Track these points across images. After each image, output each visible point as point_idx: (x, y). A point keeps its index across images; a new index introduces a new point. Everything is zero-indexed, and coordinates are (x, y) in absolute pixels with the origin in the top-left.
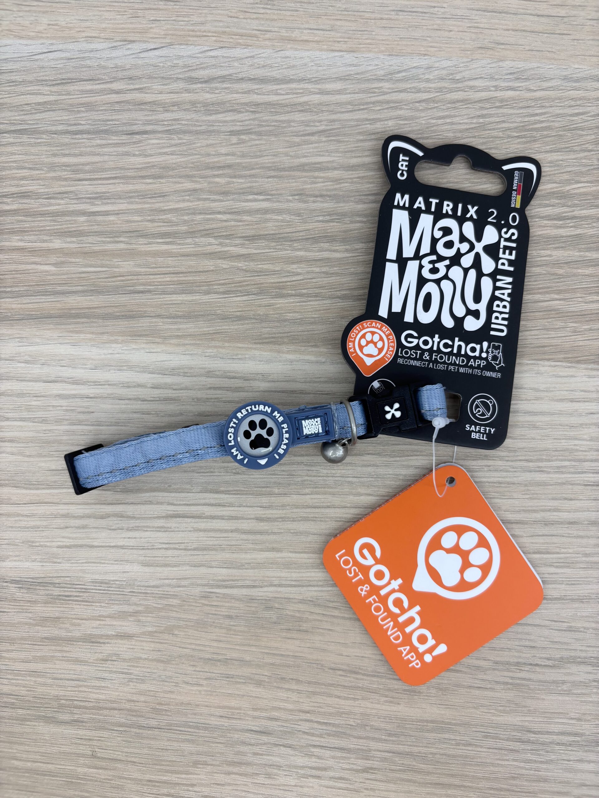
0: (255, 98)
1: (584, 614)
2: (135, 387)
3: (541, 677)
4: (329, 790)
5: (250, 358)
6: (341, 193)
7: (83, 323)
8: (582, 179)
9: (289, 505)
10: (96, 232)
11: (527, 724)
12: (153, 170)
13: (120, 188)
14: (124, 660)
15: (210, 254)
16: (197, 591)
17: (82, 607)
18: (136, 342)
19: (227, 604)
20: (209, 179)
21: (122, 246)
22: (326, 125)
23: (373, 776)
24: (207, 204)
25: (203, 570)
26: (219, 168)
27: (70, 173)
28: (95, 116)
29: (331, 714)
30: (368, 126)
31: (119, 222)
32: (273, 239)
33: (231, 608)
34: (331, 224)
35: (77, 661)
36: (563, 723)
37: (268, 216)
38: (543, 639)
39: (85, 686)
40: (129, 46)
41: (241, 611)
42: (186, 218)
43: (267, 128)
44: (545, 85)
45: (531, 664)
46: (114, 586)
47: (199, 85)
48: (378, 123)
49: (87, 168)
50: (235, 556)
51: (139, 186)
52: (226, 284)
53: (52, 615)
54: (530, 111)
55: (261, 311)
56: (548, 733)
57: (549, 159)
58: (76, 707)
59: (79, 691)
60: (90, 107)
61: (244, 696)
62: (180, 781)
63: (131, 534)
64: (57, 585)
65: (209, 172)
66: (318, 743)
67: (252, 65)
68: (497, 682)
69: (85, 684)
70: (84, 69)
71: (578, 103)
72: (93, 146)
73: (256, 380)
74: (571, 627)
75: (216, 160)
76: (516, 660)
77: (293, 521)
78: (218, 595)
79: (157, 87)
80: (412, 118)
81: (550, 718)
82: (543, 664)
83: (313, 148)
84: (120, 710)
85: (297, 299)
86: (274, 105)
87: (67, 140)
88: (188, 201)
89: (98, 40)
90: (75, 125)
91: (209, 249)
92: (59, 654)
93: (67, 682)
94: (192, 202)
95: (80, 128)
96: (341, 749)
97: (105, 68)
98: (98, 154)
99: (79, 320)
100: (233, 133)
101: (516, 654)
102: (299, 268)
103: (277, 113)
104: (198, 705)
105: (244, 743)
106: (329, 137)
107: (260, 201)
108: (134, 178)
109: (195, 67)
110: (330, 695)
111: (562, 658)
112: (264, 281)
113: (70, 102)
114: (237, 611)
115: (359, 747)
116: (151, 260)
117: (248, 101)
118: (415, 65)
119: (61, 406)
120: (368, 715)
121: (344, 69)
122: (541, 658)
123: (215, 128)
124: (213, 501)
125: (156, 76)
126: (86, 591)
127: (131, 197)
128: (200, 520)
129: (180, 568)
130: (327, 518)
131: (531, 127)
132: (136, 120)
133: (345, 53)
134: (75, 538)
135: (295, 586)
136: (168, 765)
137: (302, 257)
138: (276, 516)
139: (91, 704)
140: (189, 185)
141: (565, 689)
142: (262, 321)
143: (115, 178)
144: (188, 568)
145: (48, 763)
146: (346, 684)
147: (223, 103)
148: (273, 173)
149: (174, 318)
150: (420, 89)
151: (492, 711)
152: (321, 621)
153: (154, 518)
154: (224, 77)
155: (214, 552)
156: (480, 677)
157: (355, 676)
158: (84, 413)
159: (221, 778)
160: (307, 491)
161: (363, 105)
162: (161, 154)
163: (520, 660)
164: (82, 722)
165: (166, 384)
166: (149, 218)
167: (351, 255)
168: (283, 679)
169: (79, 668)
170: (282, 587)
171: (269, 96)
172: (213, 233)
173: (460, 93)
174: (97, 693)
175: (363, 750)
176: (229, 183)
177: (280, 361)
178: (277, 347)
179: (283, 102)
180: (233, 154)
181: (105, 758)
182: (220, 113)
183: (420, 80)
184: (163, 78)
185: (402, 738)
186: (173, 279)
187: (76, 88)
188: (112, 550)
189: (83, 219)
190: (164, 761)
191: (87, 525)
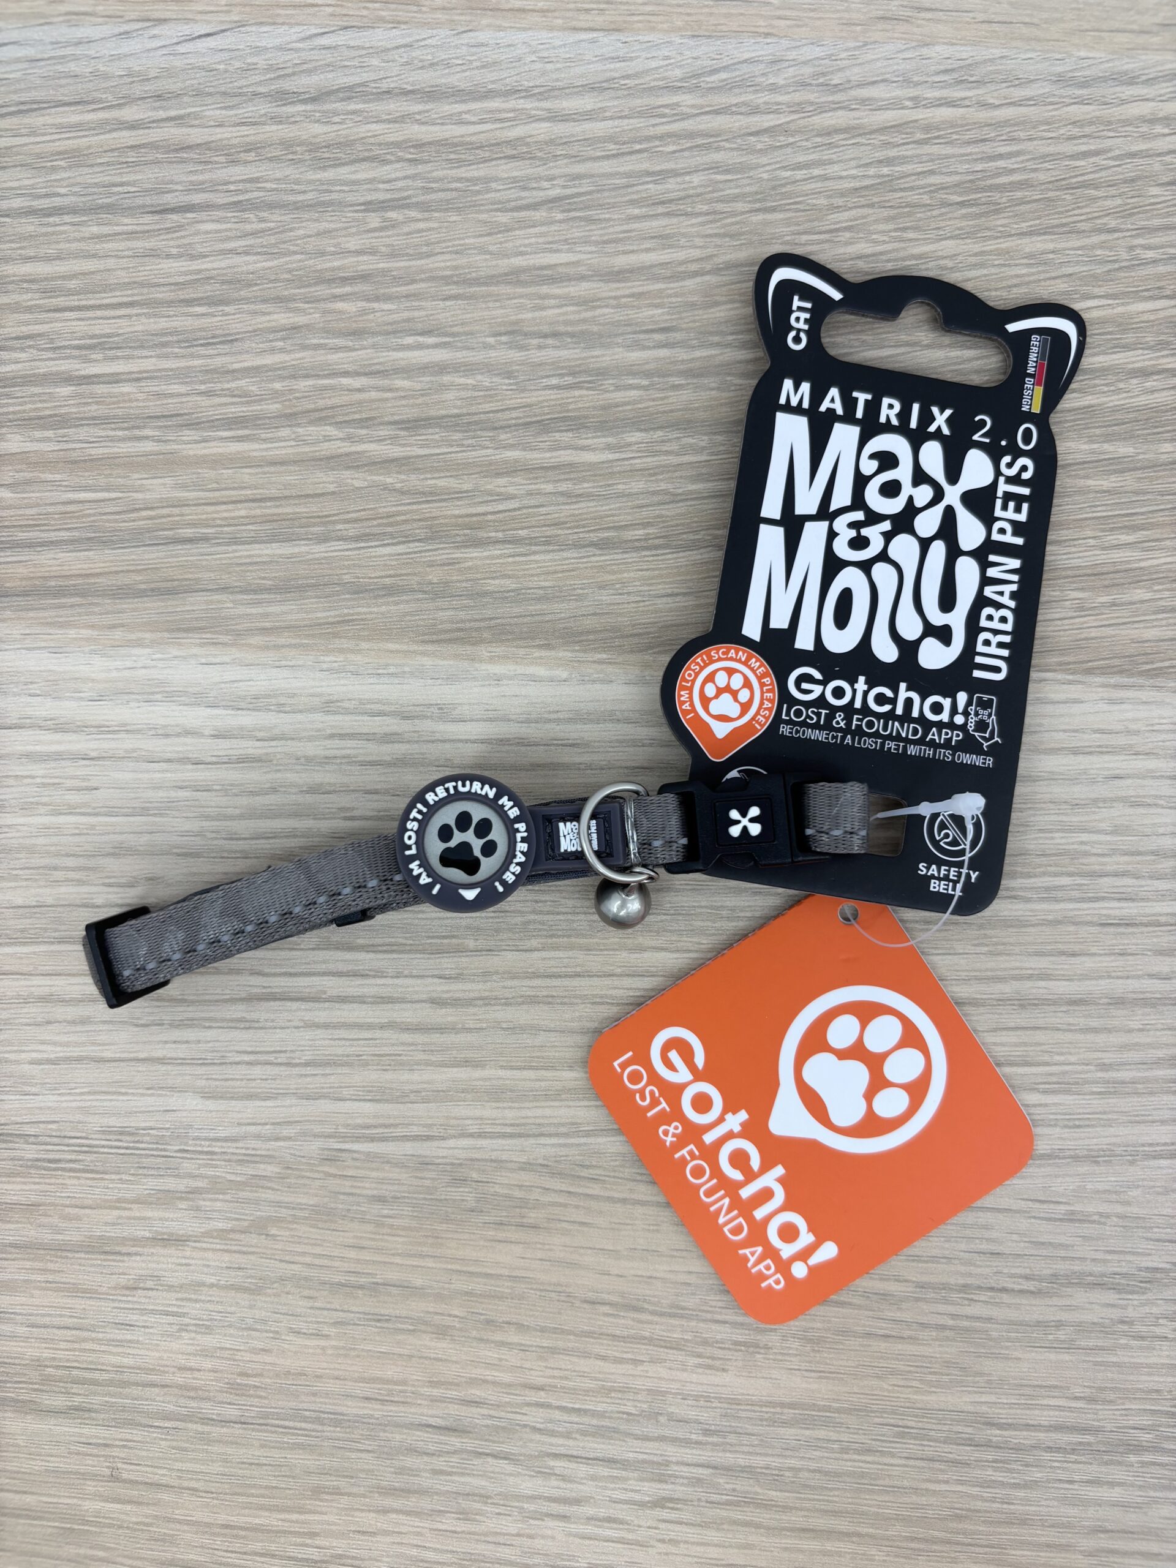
0: (416, 131)
1: (1100, 1187)
2: (178, 735)
3: (1013, 1315)
4: (587, 1542)
5: (412, 673)
6: (595, 329)
7: (72, 606)
8: (1097, 291)
9: (497, 973)
10: (94, 418)
11: (984, 1408)
12: (208, 288)
13: (143, 324)
14: (171, 1288)
15: (329, 458)
16: (314, 1147)
17: (83, 1182)
18: (180, 644)
19: (374, 1174)
20: (322, 305)
21: (149, 446)
22: (564, 187)
23: (673, 1515)
24: (321, 357)
25: (325, 1106)
26: (345, 280)
27: (37, 296)
28: (86, 175)
29: (587, 1392)
30: (650, 186)
31: (141, 396)
32: (458, 425)
33: (381, 1181)
34: (577, 393)
35: (76, 1290)
36: (1059, 1408)
37: (446, 379)
38: (1015, 1237)
39: (93, 1340)
40: (155, 31)
41: (405, 1188)
42: (278, 386)
43: (441, 195)
44: (1018, 93)
45: (992, 1289)
46: (147, 1139)
47: (300, 108)
48: (671, 180)
49: (72, 284)
50: (389, 1076)
51: (181, 322)
52: (361, 520)
53: (23, 1200)
54: (987, 148)
55: (435, 575)
56: (1028, 1427)
57: (1027, 250)
58: (77, 1381)
59: (81, 1350)
60: (77, 158)
61: (411, 1357)
62: (286, 1526)
63: (176, 1034)
64: (32, 1139)
65: (323, 291)
66: (562, 1450)
67: (407, 63)
68: (923, 1326)
69: (94, 1335)
70: (63, 82)
71: (1087, 130)
72: (83, 239)
73: (426, 717)
74: (1073, 1213)
75: (336, 264)
76: (961, 1281)
77: (506, 1004)
78: (356, 1155)
79: (214, 113)
80: (741, 168)
81: (1032, 1397)
82: (1017, 1287)
83: (536, 236)
84: (163, 1386)
85: (509, 549)
86: (456, 145)
87: (31, 228)
88: (282, 350)
89: (92, 19)
90: (47, 196)
91: (327, 448)
92: (40, 1278)
93: (55, 1331)
94: (290, 352)
95: (57, 201)
96: (610, 1462)
97: (106, 77)
98: (94, 256)
99: (63, 600)
100: (370, 206)
101: (962, 1269)
102: (512, 484)
103: (460, 163)
104: (320, 1377)
105: (412, 1451)
106: (569, 211)
107: (428, 347)
108: (170, 303)
109: (290, 71)
110: (586, 1355)
111: (1054, 1275)
112: (439, 514)
113: (37, 149)
114: (396, 1187)
115: (645, 1457)
116: (208, 473)
117: (400, 139)
118: (747, 56)
119: (33, 777)
120: (664, 1393)
121: (599, 67)
122: (1012, 1276)
123: (335, 196)
124: (341, 967)
125: (212, 90)
126: (91, 1150)
127: (164, 345)
128: (317, 1005)
129: (279, 1103)
130: (575, 997)
131: (989, 182)
132: (172, 182)
133: (601, 34)
134: (67, 1044)
135: (511, 1136)
136: (263, 1496)
137: (516, 461)
138: (472, 995)
139: (106, 1376)
140: (282, 318)
141: (1063, 1337)
142: (436, 595)
143: (131, 304)
144: (294, 1101)
145: (25, 1493)
146: (618, 1333)
147: (348, 144)
148: (454, 290)
149: (255, 592)
150: (757, 107)
151: (914, 1384)
152: (565, 1206)
153: (226, 1001)
154: (350, 88)
155: (346, 1070)
156: (889, 1314)
157: (636, 1315)
158: (78, 789)
159: (370, 1520)
160: (534, 943)
161: (640, 142)
162: (224, 252)
163: (969, 1281)
164: (89, 1411)
165: (242, 728)
166: (203, 387)
167: (617, 456)
168: (489, 1322)
169: (80, 1304)
170: (485, 1137)
171: (445, 128)
172: (333, 417)
173: (840, 113)
174: (118, 1354)
175: (653, 1462)
176: (364, 312)
177: (475, 679)
178: (469, 649)
179: (474, 139)
180: (373, 252)
181: (137, 1482)
182: (344, 164)
183: (757, 88)
184: (224, 93)
185: (732, 1439)
186: (253, 513)
187: (49, 120)
188: (142, 1067)
189: (66, 390)
190: (254, 1486)
191: (89, 1017)
